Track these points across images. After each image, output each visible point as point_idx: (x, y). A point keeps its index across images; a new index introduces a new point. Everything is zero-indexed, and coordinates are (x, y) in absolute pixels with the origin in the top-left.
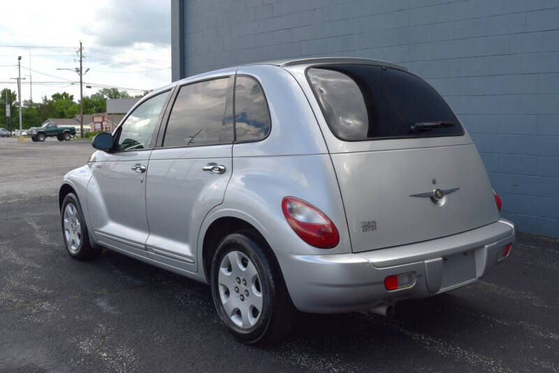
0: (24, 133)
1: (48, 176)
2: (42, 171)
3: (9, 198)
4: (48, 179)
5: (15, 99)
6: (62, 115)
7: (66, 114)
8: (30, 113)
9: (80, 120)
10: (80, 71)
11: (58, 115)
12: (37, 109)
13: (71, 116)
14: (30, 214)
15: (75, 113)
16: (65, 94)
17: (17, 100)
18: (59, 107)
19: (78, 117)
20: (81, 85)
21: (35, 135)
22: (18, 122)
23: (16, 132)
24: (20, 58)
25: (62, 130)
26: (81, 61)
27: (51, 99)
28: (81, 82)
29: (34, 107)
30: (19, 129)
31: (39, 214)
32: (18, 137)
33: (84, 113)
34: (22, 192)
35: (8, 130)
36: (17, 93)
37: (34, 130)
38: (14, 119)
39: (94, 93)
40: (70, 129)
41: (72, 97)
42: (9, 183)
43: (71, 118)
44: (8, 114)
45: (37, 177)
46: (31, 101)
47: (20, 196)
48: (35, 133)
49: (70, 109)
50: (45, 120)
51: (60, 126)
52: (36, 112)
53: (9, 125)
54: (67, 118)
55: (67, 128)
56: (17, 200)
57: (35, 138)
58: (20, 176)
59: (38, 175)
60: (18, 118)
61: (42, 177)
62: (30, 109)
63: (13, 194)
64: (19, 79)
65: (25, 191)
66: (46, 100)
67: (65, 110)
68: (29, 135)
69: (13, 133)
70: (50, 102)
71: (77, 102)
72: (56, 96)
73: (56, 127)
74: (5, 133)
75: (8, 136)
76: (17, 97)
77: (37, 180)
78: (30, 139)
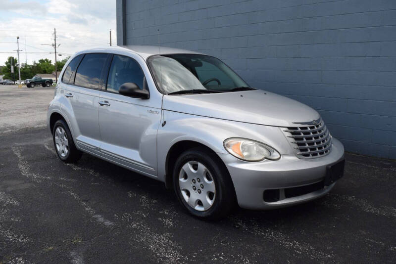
0: (22, 83)
1: (33, 112)
2: (30, 108)
3: (5, 129)
4: (34, 114)
5: (17, 63)
6: (45, 72)
7: (47, 71)
8: (26, 71)
9: (55, 74)
10: (55, 45)
11: (42, 72)
12: (30, 68)
13: (50, 72)
14: (17, 144)
15: (53, 70)
16: (46, 60)
17: (18, 63)
18: (43, 67)
19: (54, 73)
20: (56, 54)
21: (28, 84)
22: (18, 76)
23: (18, 82)
24: (18, 38)
25: (45, 80)
26: (55, 40)
27: (38, 63)
28: (55, 52)
29: (28, 67)
30: (18, 80)
31: (24, 144)
32: (18, 85)
33: (57, 71)
34: (14, 125)
35: (13, 81)
36: (17, 59)
37: (28, 81)
38: (17, 74)
39: (64, 59)
40: (50, 80)
41: (50, 61)
42: (6, 117)
43: (50, 73)
44: (12, 71)
45: (26, 113)
46: (26, 64)
47: (13, 128)
48: (28, 82)
49: (50, 68)
50: (35, 75)
51: (43, 78)
52: (29, 70)
53: (13, 78)
54: (47, 73)
55: (48, 80)
56: (10, 131)
57: (29, 86)
58: (15, 112)
59: (27, 111)
60: (18, 74)
61: (29, 112)
62: (26, 68)
63: (8, 126)
64: (18, 51)
65: (16, 124)
66: (35, 63)
67: (46, 69)
68: (25, 84)
69: (16, 82)
70: (38, 65)
71: (54, 65)
72: (41, 61)
73: (41, 78)
74: (11, 82)
75: (13, 84)
76: (18, 62)
77: (26, 115)
78: (26, 86)
